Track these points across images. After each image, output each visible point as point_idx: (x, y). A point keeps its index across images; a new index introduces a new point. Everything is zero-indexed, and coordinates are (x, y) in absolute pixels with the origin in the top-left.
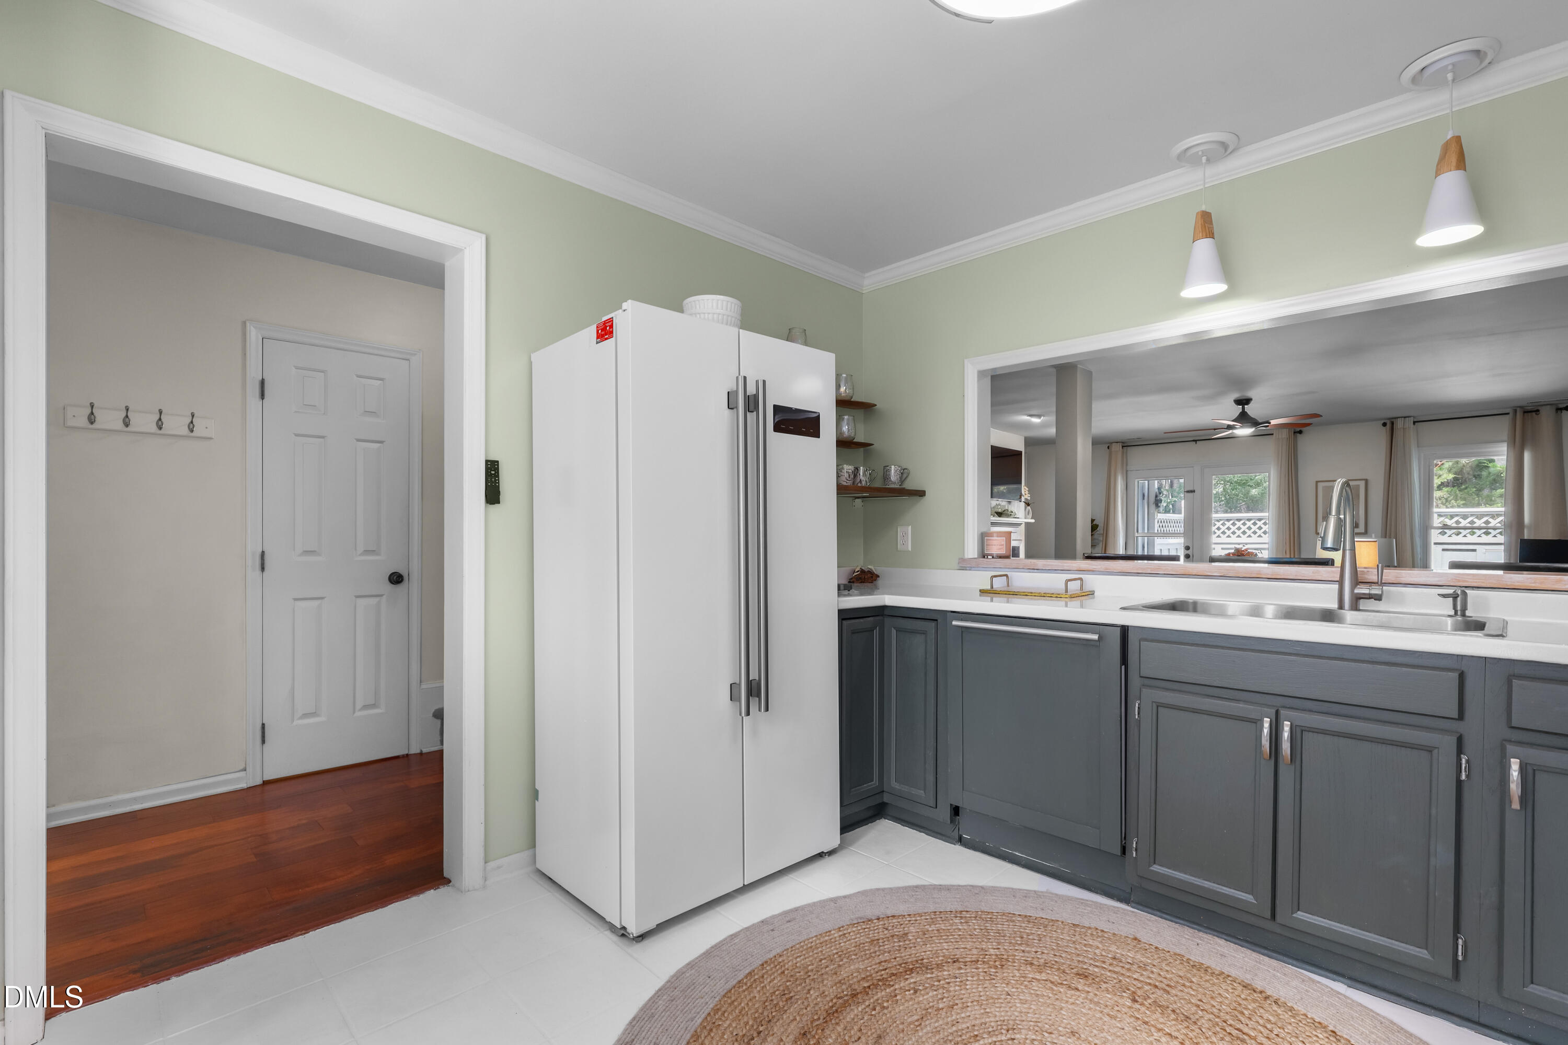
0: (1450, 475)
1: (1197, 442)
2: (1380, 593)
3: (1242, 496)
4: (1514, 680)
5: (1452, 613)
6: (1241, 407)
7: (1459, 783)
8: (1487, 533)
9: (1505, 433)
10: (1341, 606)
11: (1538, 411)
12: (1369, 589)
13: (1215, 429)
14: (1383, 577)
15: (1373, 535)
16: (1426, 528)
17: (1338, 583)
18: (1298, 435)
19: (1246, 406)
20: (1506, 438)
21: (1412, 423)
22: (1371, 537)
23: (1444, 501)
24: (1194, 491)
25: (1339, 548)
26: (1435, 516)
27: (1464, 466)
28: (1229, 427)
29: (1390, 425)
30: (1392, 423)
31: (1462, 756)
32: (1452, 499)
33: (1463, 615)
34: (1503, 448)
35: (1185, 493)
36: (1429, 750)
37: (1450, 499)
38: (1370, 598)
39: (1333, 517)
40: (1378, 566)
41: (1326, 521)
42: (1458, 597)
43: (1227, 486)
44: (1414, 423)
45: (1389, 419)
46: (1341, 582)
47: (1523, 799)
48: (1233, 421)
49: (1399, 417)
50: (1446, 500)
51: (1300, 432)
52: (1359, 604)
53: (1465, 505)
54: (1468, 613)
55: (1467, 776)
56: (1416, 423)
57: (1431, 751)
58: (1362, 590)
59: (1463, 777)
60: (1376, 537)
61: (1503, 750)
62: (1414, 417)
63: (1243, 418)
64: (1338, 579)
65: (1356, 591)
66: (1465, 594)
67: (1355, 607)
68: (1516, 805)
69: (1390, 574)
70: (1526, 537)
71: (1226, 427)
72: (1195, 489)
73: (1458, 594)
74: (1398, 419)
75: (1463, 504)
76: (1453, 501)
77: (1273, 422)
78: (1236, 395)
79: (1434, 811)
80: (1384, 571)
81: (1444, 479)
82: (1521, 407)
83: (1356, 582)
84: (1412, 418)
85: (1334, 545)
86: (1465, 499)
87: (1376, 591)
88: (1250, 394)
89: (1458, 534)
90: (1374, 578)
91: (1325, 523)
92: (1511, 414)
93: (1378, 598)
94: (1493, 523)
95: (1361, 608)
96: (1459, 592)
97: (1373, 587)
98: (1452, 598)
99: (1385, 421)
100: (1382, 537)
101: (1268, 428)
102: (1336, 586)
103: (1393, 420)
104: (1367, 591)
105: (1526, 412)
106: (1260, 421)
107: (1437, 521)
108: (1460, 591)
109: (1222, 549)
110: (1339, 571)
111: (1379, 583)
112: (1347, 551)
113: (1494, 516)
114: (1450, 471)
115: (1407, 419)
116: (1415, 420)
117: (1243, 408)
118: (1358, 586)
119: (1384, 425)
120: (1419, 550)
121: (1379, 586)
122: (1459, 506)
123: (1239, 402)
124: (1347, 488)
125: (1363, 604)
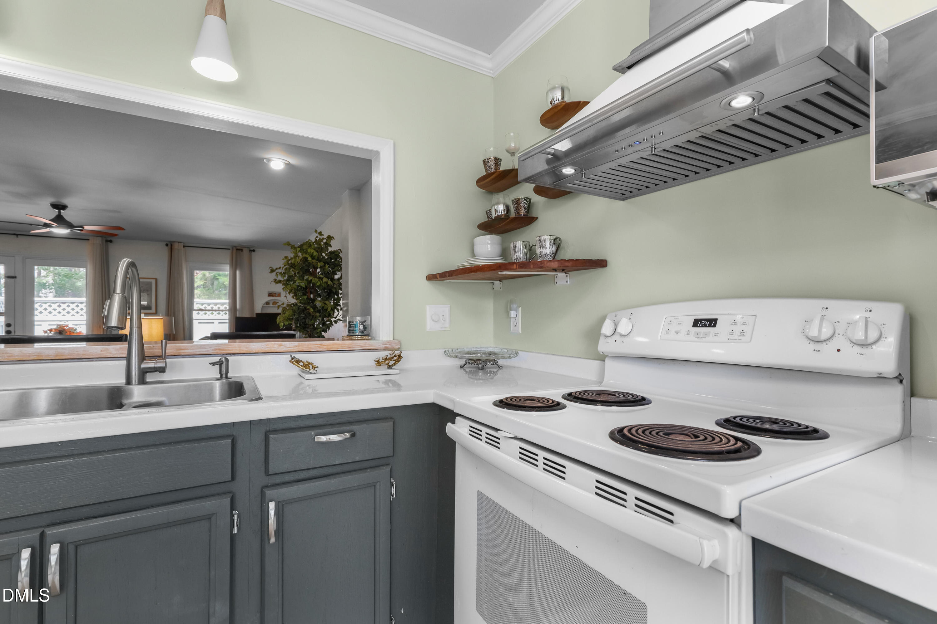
0: (201, 282)
1: (19, 236)
2: (165, 365)
3: (69, 286)
4: (270, 436)
5: (219, 376)
6: (57, 210)
7: (232, 536)
8: (219, 314)
9: (228, 260)
10: (129, 382)
11: (242, 250)
12: (155, 363)
13: (31, 225)
14: (167, 351)
15: (161, 314)
16: (191, 310)
17: (126, 359)
18: (109, 243)
19: (62, 211)
20: (228, 262)
21: (183, 247)
22: (159, 316)
23: (198, 296)
24: (15, 277)
25: (123, 327)
26: (195, 303)
27: (208, 278)
28: (46, 225)
29: (170, 245)
30: (172, 245)
31: (234, 512)
32: (202, 295)
33: (227, 377)
34: (227, 267)
35: (6, 278)
36: (208, 518)
37: (201, 295)
38: (155, 371)
39: (117, 295)
40: (162, 341)
41: (110, 300)
42: (223, 363)
43: (56, 278)
44: (184, 246)
45: (170, 242)
46: (128, 358)
47: (277, 532)
48: (50, 220)
49: (176, 242)
50: (199, 295)
51: (111, 241)
52: (146, 377)
53: (208, 298)
54: (229, 375)
55: (238, 530)
56: (185, 247)
57: (210, 519)
58: (147, 365)
59: (236, 532)
60: (162, 316)
61: (263, 494)
62: (184, 243)
63: (60, 220)
64: (126, 355)
65: (143, 366)
66: (227, 360)
67: (142, 381)
68: (273, 540)
69: (172, 347)
70: (238, 316)
71: (42, 225)
72: (16, 275)
73: (223, 361)
74: (175, 243)
75: (207, 298)
76: (203, 296)
77: (87, 228)
78: (52, 200)
79: (213, 574)
80: (167, 345)
81: (198, 284)
82: (235, 247)
83: (143, 357)
84: (183, 243)
85: (118, 324)
86: (208, 295)
87: (160, 364)
88: (65, 201)
89: (206, 314)
90: (158, 352)
91: (109, 301)
92: (231, 250)
93: (162, 370)
94: (222, 308)
95: (148, 380)
96: (223, 360)
97: (158, 361)
98: (218, 365)
99: (167, 243)
100: (166, 316)
101: (82, 232)
102: (124, 363)
103: (172, 243)
104: (152, 365)
105: (237, 250)
106: (75, 225)
107: (196, 307)
108: (224, 358)
109: (49, 325)
110: (127, 348)
111: (163, 357)
112: (134, 329)
113: (223, 304)
114: (201, 279)
115: (180, 243)
116: (185, 245)
117: (60, 212)
118: (145, 361)
119: (167, 245)
120: (187, 323)
121: (163, 359)
122: (205, 299)
123: (54, 206)
124: (133, 269)
125: (149, 377)
